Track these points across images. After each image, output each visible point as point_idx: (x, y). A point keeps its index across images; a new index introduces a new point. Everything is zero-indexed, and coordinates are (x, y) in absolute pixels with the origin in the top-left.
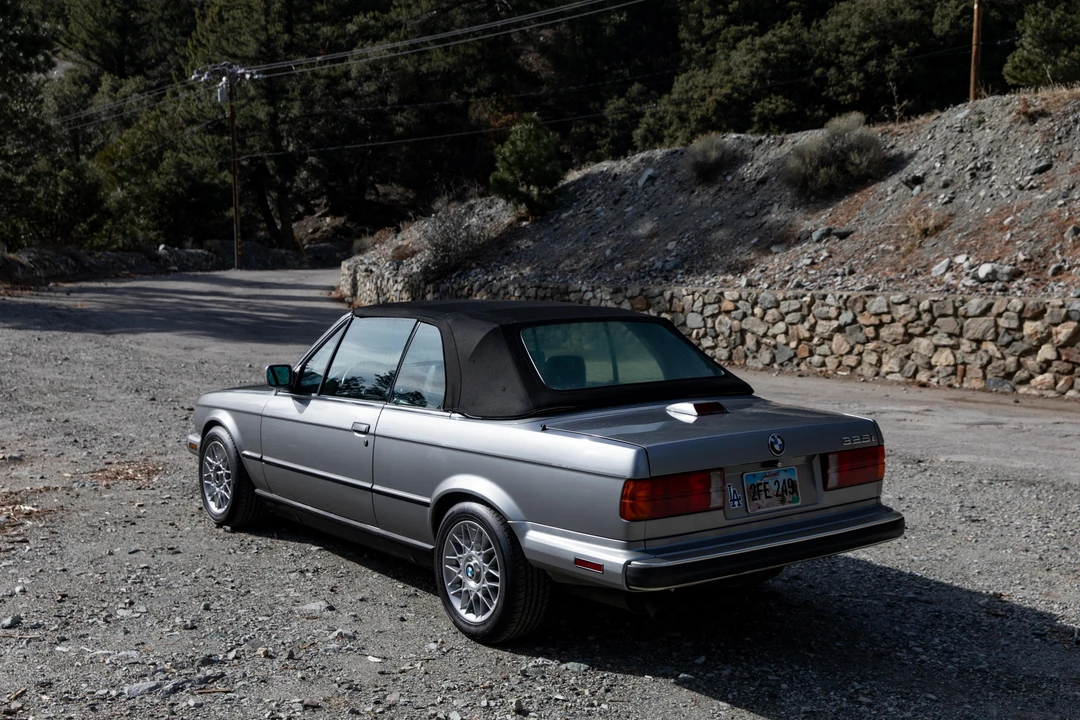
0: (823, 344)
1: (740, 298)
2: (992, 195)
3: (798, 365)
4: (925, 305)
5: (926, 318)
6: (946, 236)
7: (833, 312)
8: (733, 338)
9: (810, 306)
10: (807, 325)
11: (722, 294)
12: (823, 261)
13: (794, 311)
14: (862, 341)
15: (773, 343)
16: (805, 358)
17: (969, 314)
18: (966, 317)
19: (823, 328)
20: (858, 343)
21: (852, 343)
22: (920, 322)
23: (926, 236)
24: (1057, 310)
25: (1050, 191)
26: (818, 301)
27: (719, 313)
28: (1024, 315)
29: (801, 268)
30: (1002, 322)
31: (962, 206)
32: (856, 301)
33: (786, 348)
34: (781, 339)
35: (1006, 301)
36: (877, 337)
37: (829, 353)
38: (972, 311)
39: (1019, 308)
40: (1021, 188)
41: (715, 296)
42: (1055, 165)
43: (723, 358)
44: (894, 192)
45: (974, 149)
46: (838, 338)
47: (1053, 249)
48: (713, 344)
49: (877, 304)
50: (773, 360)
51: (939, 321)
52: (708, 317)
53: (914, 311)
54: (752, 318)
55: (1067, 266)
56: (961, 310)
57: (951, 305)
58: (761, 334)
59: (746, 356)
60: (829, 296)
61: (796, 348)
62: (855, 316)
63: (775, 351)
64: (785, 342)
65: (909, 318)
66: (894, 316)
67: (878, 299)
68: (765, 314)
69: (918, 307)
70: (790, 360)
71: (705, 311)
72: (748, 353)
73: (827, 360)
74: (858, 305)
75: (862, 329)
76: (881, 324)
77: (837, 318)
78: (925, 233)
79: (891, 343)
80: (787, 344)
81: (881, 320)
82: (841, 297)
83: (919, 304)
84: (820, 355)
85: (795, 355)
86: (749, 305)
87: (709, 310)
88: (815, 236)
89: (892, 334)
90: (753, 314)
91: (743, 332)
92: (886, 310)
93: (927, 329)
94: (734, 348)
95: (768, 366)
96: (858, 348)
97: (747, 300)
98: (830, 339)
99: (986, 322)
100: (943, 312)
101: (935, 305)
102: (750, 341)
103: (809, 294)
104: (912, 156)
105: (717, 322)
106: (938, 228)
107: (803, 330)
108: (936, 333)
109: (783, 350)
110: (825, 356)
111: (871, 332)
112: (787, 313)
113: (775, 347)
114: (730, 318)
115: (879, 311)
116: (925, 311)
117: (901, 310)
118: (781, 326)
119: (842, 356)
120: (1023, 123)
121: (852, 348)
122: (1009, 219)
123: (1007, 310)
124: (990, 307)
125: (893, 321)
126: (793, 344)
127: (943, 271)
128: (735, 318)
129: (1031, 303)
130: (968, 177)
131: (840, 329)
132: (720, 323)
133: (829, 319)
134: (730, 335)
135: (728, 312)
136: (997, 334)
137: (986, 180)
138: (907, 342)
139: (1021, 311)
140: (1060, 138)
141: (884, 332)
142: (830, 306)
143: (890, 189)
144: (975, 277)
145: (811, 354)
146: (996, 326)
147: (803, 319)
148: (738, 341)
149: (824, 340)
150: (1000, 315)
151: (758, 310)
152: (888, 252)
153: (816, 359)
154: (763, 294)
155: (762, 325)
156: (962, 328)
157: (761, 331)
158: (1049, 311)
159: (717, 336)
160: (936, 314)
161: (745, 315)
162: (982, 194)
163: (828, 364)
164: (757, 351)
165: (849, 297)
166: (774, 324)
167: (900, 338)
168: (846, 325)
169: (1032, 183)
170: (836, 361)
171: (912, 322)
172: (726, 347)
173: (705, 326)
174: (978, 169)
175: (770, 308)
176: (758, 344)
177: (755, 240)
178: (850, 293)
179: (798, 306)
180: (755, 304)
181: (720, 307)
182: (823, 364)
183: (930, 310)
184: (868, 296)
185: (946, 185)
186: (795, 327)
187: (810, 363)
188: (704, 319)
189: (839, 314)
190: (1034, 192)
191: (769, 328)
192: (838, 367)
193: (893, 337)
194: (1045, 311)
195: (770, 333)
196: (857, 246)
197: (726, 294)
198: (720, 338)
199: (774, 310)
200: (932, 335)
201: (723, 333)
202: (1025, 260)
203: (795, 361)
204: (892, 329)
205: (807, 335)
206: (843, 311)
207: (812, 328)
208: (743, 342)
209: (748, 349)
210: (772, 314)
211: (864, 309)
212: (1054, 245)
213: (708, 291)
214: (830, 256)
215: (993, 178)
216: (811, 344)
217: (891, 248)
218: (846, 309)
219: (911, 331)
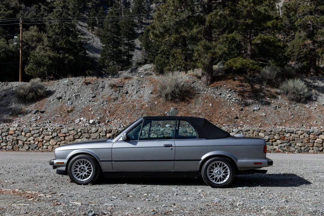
0: (47, 142)
1: (17, 130)
2: (83, 103)
3: (38, 149)
4: (79, 130)
5: (79, 134)
6: (75, 113)
7: (50, 133)
8: (14, 142)
9: (42, 132)
10: (41, 137)
11: (9, 129)
12: (39, 119)
13: (36, 133)
14: (60, 141)
15: (29, 143)
16: (41, 147)
17: (92, 132)
18: (91, 133)
19: (46, 138)
20: (58, 141)
21: (56, 141)
22: (78, 135)
23: (69, 113)
24: (115, 130)
25: (98, 102)
26: (44, 130)
27: (8, 135)
28: (107, 132)
29: (33, 121)
30: (101, 134)
31: (76, 105)
32: (57, 130)
33: (34, 144)
34: (32, 142)
35: (102, 129)
36: (65, 140)
37: (49, 145)
38: (93, 132)
39: (105, 130)
40: (90, 101)
41: (6, 130)
42: (97, 96)
43: (10, 149)
44: (53, 101)
45: (73, 91)
46: (52, 141)
47: (105, 116)
48: (6, 145)
49: (64, 130)
50: (29, 148)
51: (83, 135)
52: (3, 136)
53: (76, 132)
54: (21, 136)
55: (110, 120)
56: (90, 132)
57: (87, 130)
58: (25, 140)
59: (19, 148)
60: (49, 128)
61: (38, 144)
62: (57, 134)
63: (29, 145)
64: (34, 142)
65: (75, 134)
66: (70, 134)
67: (64, 129)
68: (26, 135)
69: (77, 131)
70: (36, 148)
71: (2, 134)
72: (20, 147)
73: (48, 147)
74: (58, 131)
75: (59, 138)
76: (66, 136)
77: (52, 135)
78: (68, 112)
79: (69, 141)
80: (34, 143)
81: (66, 135)
82: (53, 129)
83: (77, 130)
84: (46, 146)
85: (37, 146)
86: (20, 132)
87: (4, 134)
88: (33, 112)
89: (69, 138)
90: (21, 135)
91: (17, 140)
92: (67, 132)
93: (80, 137)
94: (14, 145)
95: (28, 150)
96: (58, 143)
97: (19, 131)
98: (49, 141)
99: (97, 134)
100: (84, 132)
101: (82, 130)
102: (20, 143)
103: (42, 128)
104: (55, 91)
105: (7, 138)
106: (72, 111)
107: (40, 139)
108: (82, 138)
109: (33, 145)
110: (48, 146)
111: (63, 138)
112: (34, 134)
113: (30, 144)
114: (12, 136)
115: (65, 132)
116: (79, 132)
117: (72, 132)
118: (32, 138)
119: (53, 145)
120: (85, 85)
121: (57, 143)
122: (91, 109)
123: (102, 131)
124: (98, 130)
125: (70, 135)
126: (37, 143)
127: (79, 122)
128: (14, 136)
129: (108, 129)
130: (74, 98)
131: (53, 138)
132: (9, 138)
133: (49, 135)
134: (13, 142)
135: (11, 134)
136: (100, 137)
137: (79, 99)
138: (74, 141)
139: (106, 131)
140: (96, 89)
141: (67, 138)
142: (49, 131)
143: (52, 100)
144: (89, 123)
145: (43, 145)
146: (100, 135)
147: (40, 136)
148: (16, 143)
149: (47, 141)
150: (100, 132)
151: (23, 133)
152: (59, 117)
153: (45, 147)
154: (25, 129)
155: (25, 137)
156: (90, 136)
157: (25, 139)
158: (113, 131)
159: (7, 142)
160: (82, 133)
161: (18, 135)
162: (80, 102)
163: (49, 148)
164: (23, 146)
165: (55, 129)
166: (29, 137)
167: (72, 139)
168: (55, 137)
169: (93, 100)
170: (52, 147)
171: (75, 135)
172: (11, 145)
173: (3, 139)
174: (77, 96)
175: (27, 133)
176: (24, 144)
177: (10, 113)
178: (55, 128)
179: (38, 132)
180: (22, 131)
181: (8, 133)
182: (47, 148)
183: (81, 132)
184: (61, 128)
185: (69, 100)
186: (37, 138)
187: (43, 148)
188: (2, 137)
189: (52, 134)
190: (94, 102)
191: (27, 139)
192: (52, 149)
193: (70, 139)
194: (112, 131)
195: (28, 140)
196: (48, 115)
197: (11, 129)
198: (8, 143)
199: (29, 133)
200: (81, 138)
201: (10, 141)
202: (100, 119)
203: (37, 148)
204: (69, 137)
205: (41, 140)
206: (53, 133)
207: (43, 138)
208: (18, 143)
209: (20, 145)
210: (28, 135)
211: (60, 132)
212: (105, 115)
213: (3, 128)
214: (41, 118)
215: (81, 98)
216: (43, 143)
217: (59, 116)
218: (54, 132)
219: (75, 137)
